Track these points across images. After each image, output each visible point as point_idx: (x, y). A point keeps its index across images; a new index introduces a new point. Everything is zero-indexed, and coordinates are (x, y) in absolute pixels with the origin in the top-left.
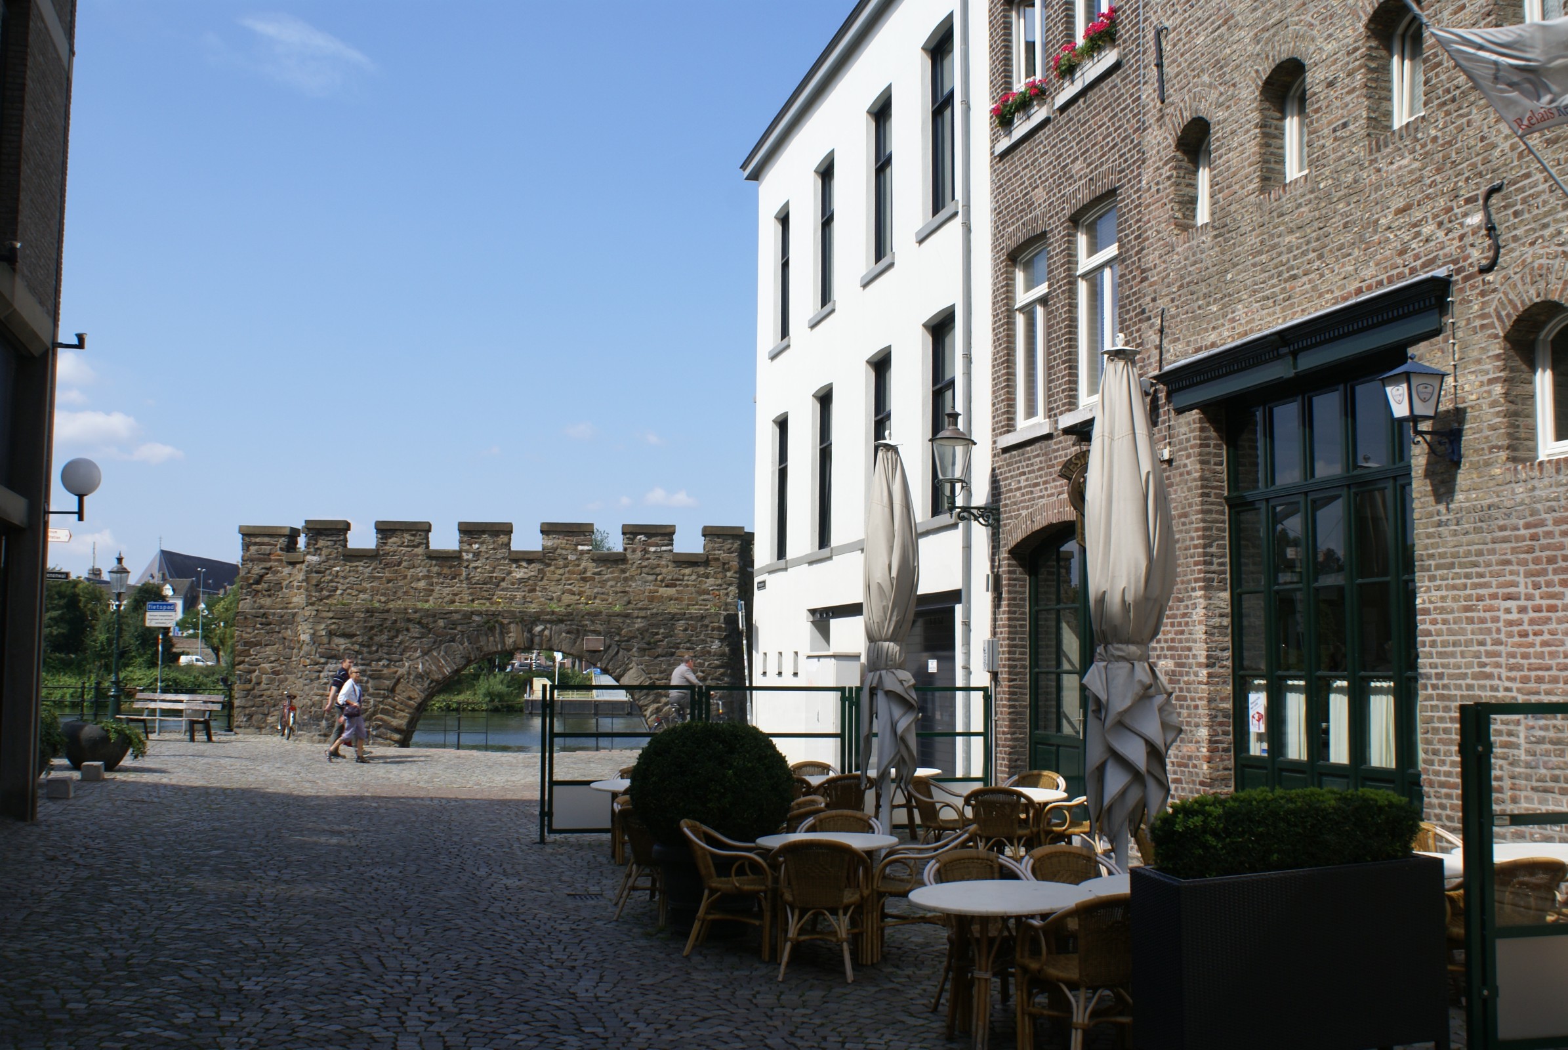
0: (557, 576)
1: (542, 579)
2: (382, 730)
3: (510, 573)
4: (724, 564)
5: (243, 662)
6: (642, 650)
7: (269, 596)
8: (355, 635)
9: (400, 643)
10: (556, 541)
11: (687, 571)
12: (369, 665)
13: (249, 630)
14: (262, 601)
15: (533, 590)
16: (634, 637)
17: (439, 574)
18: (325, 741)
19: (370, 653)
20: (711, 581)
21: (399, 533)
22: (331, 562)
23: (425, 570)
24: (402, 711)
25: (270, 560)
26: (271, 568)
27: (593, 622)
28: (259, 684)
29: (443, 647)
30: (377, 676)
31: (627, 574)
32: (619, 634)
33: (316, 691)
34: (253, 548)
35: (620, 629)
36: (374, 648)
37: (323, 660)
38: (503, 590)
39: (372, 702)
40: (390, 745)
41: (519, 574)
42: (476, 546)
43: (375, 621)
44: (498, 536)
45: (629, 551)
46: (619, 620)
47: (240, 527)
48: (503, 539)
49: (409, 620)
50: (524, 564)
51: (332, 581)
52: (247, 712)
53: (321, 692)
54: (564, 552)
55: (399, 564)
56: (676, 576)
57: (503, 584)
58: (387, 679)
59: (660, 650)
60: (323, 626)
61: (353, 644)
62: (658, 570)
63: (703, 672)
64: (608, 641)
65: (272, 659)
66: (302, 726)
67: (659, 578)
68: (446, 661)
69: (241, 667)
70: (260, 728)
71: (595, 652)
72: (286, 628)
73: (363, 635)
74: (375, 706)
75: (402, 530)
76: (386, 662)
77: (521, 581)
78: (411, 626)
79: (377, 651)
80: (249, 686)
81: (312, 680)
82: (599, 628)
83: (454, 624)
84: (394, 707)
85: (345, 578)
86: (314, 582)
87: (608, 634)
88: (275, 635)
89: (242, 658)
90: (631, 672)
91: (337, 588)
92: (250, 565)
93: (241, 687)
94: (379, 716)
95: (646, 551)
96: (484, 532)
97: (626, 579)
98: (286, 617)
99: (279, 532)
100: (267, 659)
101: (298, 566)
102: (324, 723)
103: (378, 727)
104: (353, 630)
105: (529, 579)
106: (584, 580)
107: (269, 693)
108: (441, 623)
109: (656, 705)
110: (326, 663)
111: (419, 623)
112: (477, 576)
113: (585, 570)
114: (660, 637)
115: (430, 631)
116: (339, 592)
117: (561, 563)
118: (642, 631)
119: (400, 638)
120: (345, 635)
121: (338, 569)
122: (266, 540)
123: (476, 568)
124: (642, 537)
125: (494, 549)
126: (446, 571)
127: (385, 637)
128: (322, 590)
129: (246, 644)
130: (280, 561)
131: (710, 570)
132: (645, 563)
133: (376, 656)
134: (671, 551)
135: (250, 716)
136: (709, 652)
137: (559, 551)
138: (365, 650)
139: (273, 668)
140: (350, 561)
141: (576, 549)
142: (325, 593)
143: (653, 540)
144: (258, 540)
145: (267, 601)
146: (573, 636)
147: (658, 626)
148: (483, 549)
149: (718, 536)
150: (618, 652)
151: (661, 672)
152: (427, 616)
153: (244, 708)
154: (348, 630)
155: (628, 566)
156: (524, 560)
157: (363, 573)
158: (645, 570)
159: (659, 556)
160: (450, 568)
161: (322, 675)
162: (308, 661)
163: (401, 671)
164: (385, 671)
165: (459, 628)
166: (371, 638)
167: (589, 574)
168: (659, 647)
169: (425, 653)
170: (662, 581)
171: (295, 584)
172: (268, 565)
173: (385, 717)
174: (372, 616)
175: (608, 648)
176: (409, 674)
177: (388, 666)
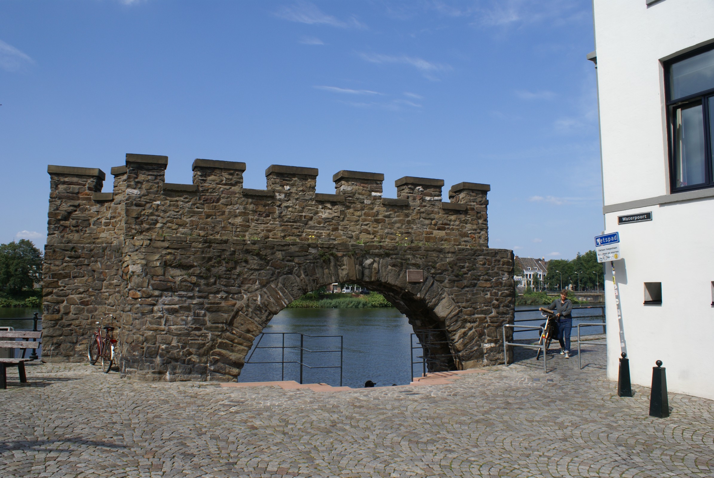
0: (355, 218)
1: (343, 220)
2: (220, 364)
3: (316, 213)
4: (478, 213)
5: (51, 293)
6: (452, 281)
7: (77, 231)
8: (192, 266)
9: (239, 275)
10: (354, 187)
11: (453, 217)
12: (206, 297)
13: (57, 263)
14: (70, 236)
15: (336, 229)
16: (446, 270)
17: (255, 212)
18: (160, 379)
19: (207, 285)
20: (469, 226)
21: (218, 172)
22: (152, 196)
23: (241, 207)
24: (241, 344)
25: (78, 199)
26: (79, 205)
27: (414, 256)
28: (67, 314)
29: (281, 279)
30: (214, 309)
31: (410, 218)
32: (434, 267)
33: (148, 325)
34: (61, 187)
35: (435, 262)
36: (212, 280)
37: (157, 293)
38: (310, 228)
39: (210, 335)
40: (228, 380)
41: (325, 214)
42: (287, 188)
43: (212, 252)
44: (306, 180)
45: (410, 199)
46: (435, 254)
47: (49, 167)
48: (309, 182)
49: (248, 252)
50: (329, 206)
51: (152, 214)
52: (55, 341)
53: (155, 326)
54: (361, 197)
55: (218, 200)
56: (445, 221)
57: (311, 223)
58: (225, 312)
59: (465, 282)
60: (157, 257)
61: (190, 275)
62: (432, 216)
63: (497, 300)
64: (425, 273)
65: (81, 290)
66: (131, 362)
67: (433, 222)
68: (283, 292)
69: (49, 297)
70: (68, 356)
71: (415, 283)
72: (96, 261)
73: (200, 266)
74: (213, 340)
75: (221, 169)
76: (225, 295)
77: (326, 220)
78: (249, 257)
79: (215, 283)
80: (57, 316)
81: (143, 314)
82: (419, 261)
83: (292, 256)
84: (232, 341)
85: (165, 211)
86: (134, 215)
87: (427, 267)
88: (84, 268)
89: (50, 290)
90: (444, 301)
91: (157, 222)
92: (58, 202)
93: (49, 317)
94: (217, 350)
95: (423, 200)
96: (294, 175)
97: (409, 222)
98: (95, 251)
99: (87, 173)
100: (76, 290)
101: (106, 204)
102: (158, 360)
103: (216, 362)
104: (191, 260)
105: (333, 219)
106: (377, 221)
107: (77, 322)
108: (279, 255)
109: (463, 330)
110: (161, 296)
111: (258, 255)
112: (288, 214)
113: (378, 213)
114: (465, 270)
115: (268, 263)
116: (159, 225)
117: (359, 206)
118: (452, 264)
119: (238, 269)
120: (181, 266)
121: (158, 202)
122: (75, 179)
123: (287, 207)
124: (420, 188)
125: (303, 191)
126: (261, 208)
127: (222, 269)
128: (142, 222)
129: (54, 276)
130: (89, 199)
131: (469, 218)
132: (422, 210)
133: (214, 288)
134: (440, 200)
135: (58, 345)
136: (501, 283)
137: (357, 196)
138: (202, 282)
139: (81, 298)
140: (170, 196)
141: (370, 195)
142: (145, 226)
143: (428, 191)
144: (66, 179)
145: (75, 237)
146: (397, 269)
147: (464, 260)
148: (294, 190)
149: (473, 191)
150: (433, 284)
151: (467, 301)
152: (266, 248)
153: (52, 337)
154: (184, 261)
155: (411, 211)
156: (328, 202)
157: (183, 208)
158: (423, 215)
159: (432, 204)
160: (265, 206)
161: (156, 308)
162: (139, 294)
163: (239, 304)
164: (223, 304)
165: (296, 260)
166: (208, 270)
167: (380, 217)
168: (465, 278)
169: (263, 286)
170: (435, 225)
171: (103, 221)
172: (77, 203)
173: (223, 352)
174: (209, 247)
175: (426, 279)
176: (248, 306)
177: (226, 299)
